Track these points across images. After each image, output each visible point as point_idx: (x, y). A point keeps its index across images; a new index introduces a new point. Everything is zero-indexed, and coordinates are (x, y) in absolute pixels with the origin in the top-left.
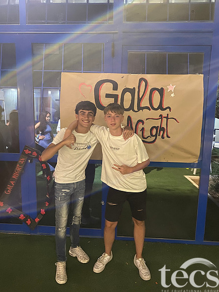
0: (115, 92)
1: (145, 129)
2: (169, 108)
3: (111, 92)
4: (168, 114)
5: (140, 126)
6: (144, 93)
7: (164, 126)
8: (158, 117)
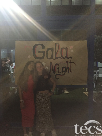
0: (43, 50)
1: (59, 68)
2: (71, 57)
3: (42, 50)
4: (70, 61)
5: (57, 67)
6: (58, 50)
7: (69, 66)
8: (66, 62)
